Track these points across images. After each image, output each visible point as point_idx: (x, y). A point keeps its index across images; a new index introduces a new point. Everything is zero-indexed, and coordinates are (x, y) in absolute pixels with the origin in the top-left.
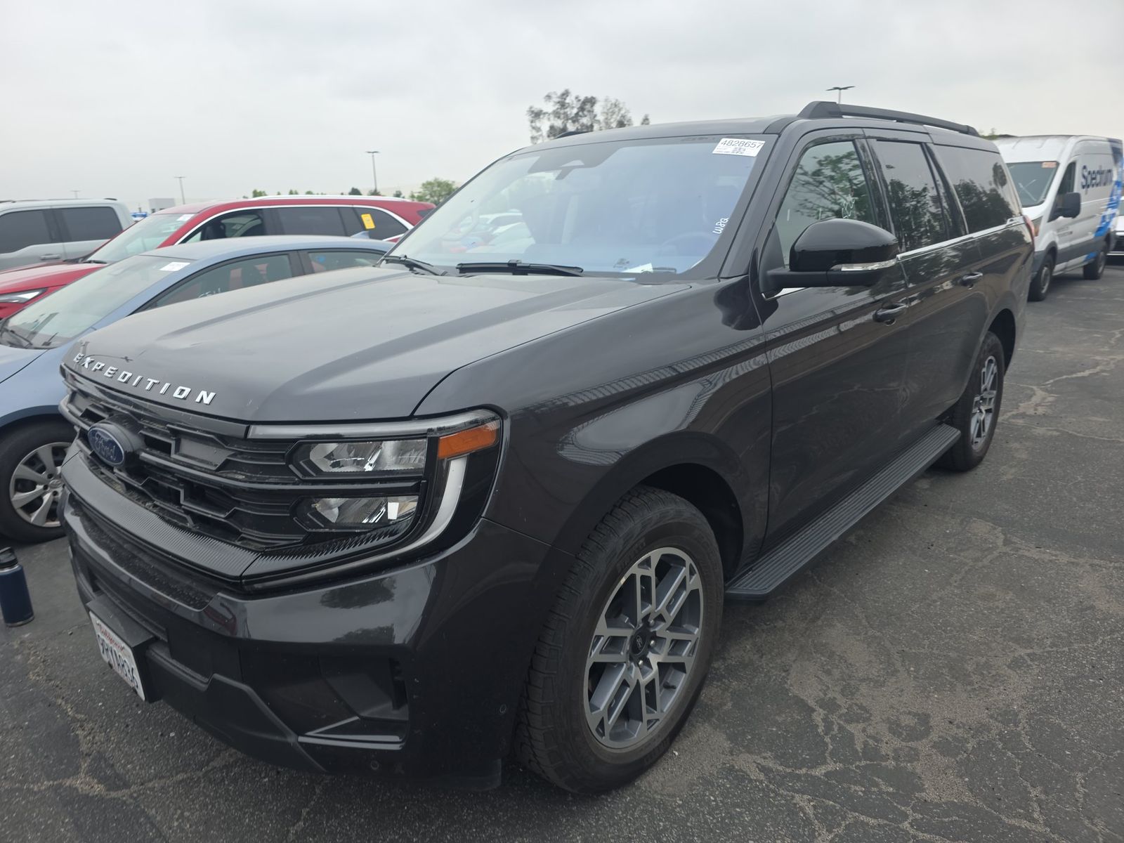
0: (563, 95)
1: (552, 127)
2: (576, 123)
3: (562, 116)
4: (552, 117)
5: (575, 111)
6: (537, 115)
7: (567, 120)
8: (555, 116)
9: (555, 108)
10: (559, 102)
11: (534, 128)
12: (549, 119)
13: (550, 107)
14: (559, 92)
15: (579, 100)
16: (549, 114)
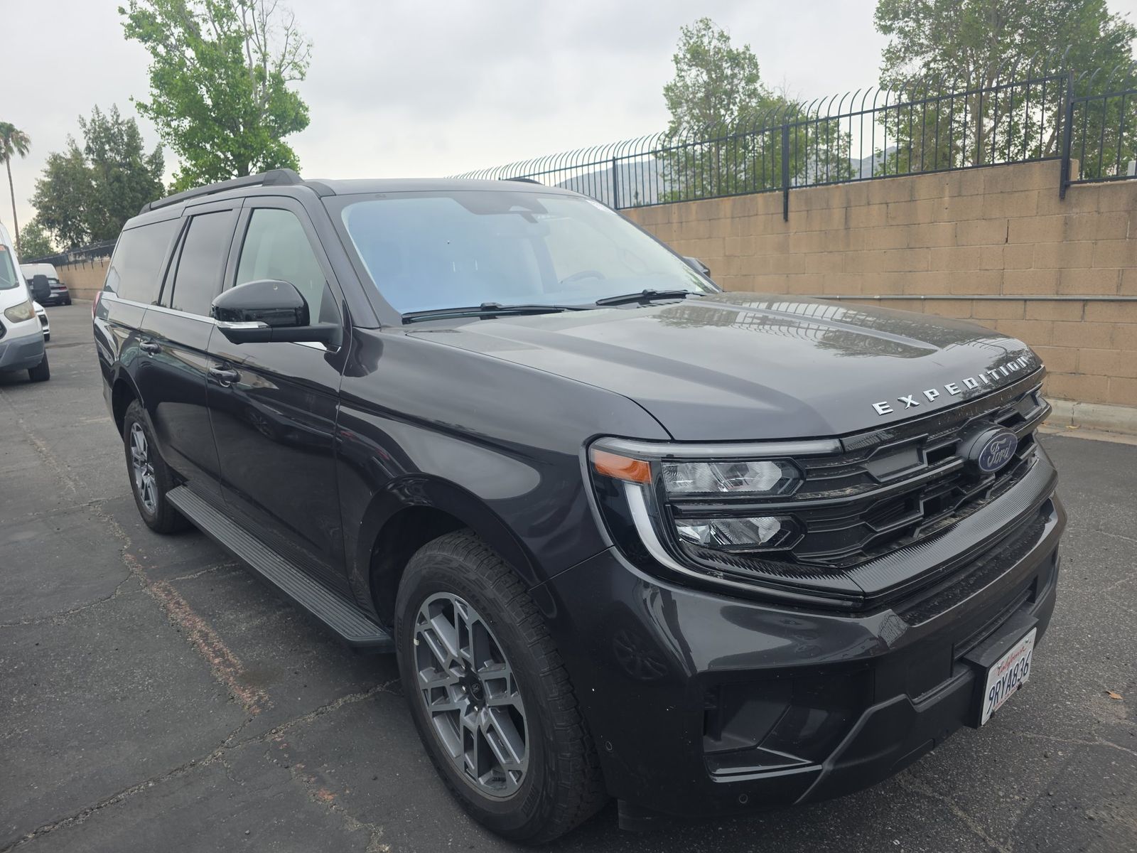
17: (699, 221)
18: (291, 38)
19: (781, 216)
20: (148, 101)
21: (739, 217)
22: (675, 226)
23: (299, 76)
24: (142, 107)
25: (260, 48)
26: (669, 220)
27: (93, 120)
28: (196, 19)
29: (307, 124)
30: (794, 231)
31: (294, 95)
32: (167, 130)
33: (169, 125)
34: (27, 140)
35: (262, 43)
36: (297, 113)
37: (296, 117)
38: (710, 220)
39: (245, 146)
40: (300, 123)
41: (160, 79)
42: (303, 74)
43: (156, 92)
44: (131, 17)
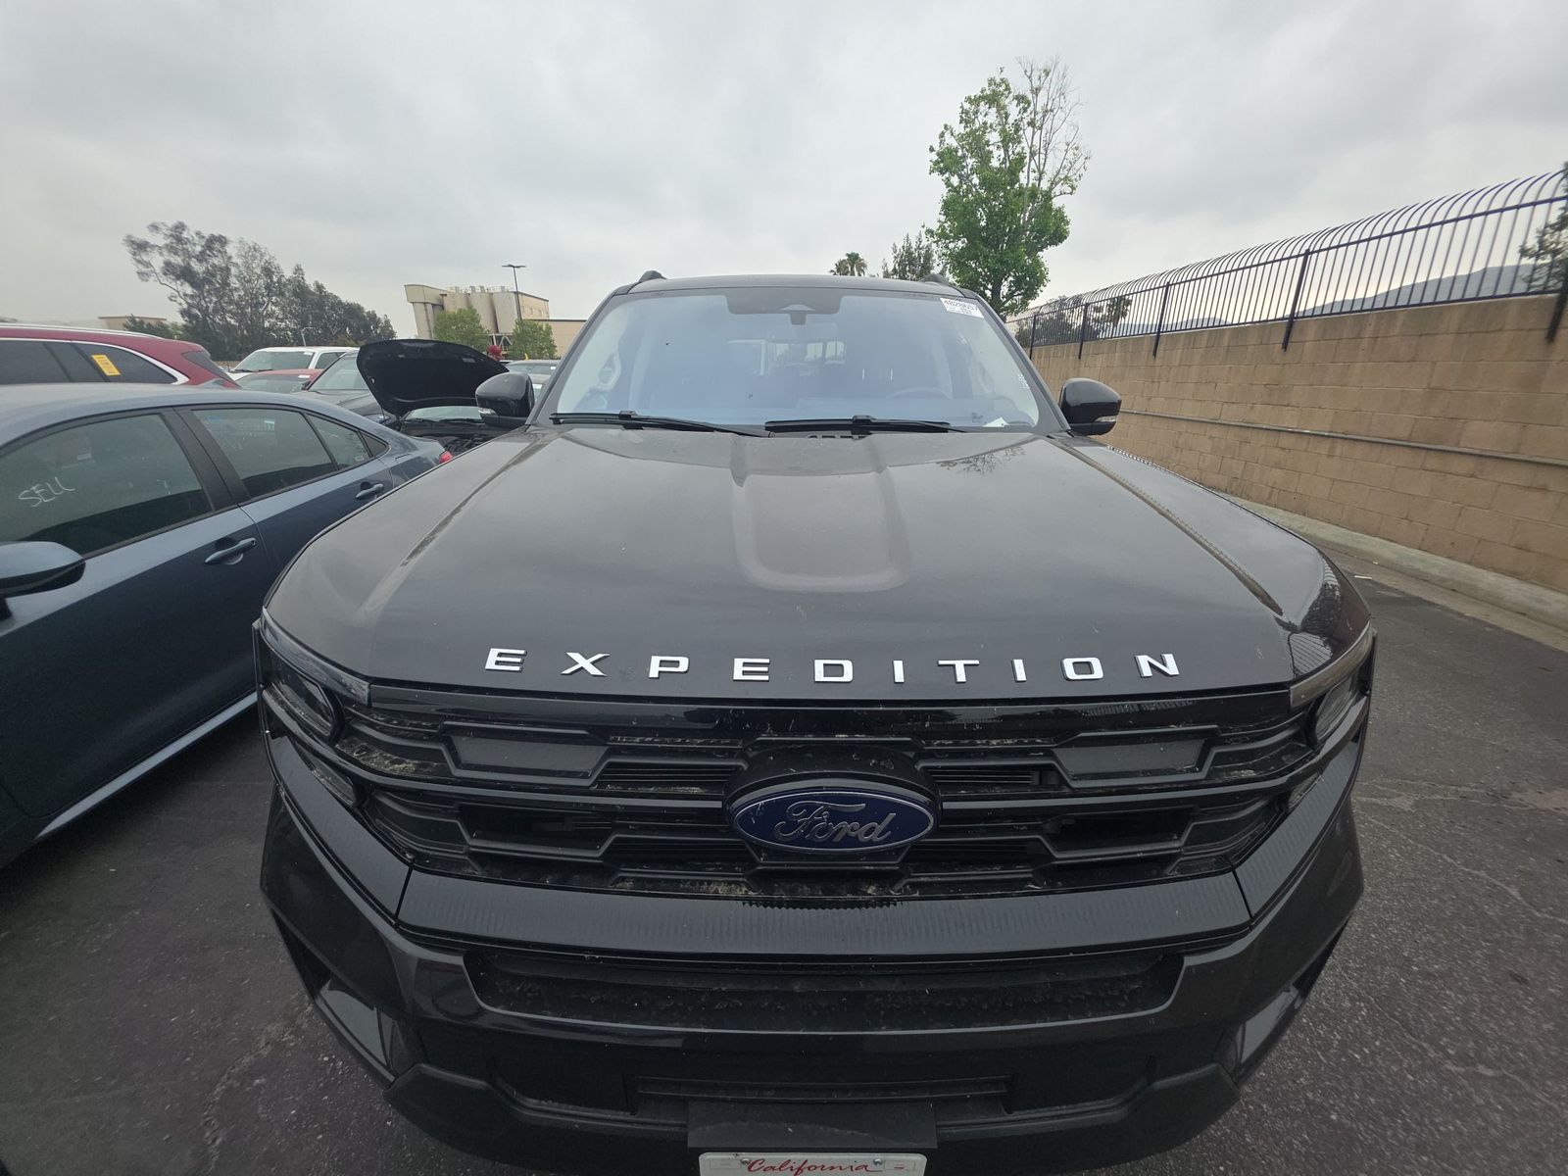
0: (177, 227)
1: (168, 264)
2: (204, 263)
3: (180, 253)
4: (165, 252)
5: (198, 249)
6: (140, 247)
7: (190, 257)
8: (170, 252)
9: (168, 241)
10: (172, 236)
11: (139, 261)
12: (161, 254)
13: (159, 240)
14: (171, 223)
15: (203, 237)
16: (160, 248)
17: (1403, 336)
18: (1070, 152)
19: (1543, 334)
20: (935, 227)
21: (1471, 333)
22: (1365, 343)
23: (1069, 190)
24: (930, 232)
25: (1039, 169)
26: (1359, 334)
27: (903, 247)
28: (991, 148)
29: (1066, 238)
30: (1562, 357)
31: (1060, 211)
32: (945, 251)
33: (947, 247)
34: (865, 266)
35: (1042, 161)
36: (1058, 227)
37: (1056, 231)
38: (1421, 335)
39: (1002, 262)
40: (1058, 237)
41: (948, 207)
42: (1073, 188)
43: (943, 218)
44: (938, 154)
